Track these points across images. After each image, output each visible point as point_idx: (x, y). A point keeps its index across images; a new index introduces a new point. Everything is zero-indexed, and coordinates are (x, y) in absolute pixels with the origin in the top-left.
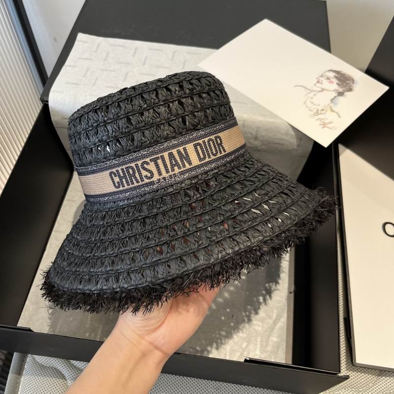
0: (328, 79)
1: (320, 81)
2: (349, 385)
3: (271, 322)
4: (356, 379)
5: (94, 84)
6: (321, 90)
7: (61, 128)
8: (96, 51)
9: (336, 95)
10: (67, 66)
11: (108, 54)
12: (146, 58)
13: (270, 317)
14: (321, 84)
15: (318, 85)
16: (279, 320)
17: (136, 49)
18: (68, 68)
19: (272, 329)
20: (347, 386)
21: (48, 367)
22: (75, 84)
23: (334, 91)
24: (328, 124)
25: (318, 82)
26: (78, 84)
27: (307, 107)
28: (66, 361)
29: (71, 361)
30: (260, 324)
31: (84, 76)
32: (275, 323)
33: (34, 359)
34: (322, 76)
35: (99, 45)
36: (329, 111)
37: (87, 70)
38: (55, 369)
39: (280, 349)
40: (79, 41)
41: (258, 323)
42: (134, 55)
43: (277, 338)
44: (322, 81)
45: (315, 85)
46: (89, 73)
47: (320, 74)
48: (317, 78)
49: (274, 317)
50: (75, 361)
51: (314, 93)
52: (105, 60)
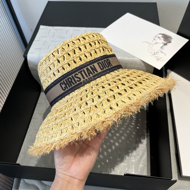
0: (159, 38)
1: (155, 39)
2: (180, 187)
3: (139, 157)
4: (183, 184)
5: (48, 48)
6: (156, 43)
7: (33, 70)
8: (49, 33)
9: (163, 45)
10: (35, 41)
11: (54, 34)
12: (72, 34)
13: (139, 155)
14: (156, 40)
15: (154, 41)
16: (143, 156)
17: (67, 31)
18: (36, 42)
19: (140, 160)
20: (179, 188)
21: (31, 185)
22: (39, 49)
23: (162, 43)
24: (160, 58)
25: (154, 40)
26: (41, 49)
27: (149, 52)
28: (39, 181)
29: (42, 181)
30: (134, 158)
31: (44, 45)
32: (141, 158)
33: (24, 181)
34: (156, 37)
35: (50, 30)
36: (160, 53)
37: (45, 42)
38: (34, 185)
39: (144, 171)
40: (41, 29)
41: (133, 158)
42: (66, 34)
43: (142, 165)
44: (156, 39)
45: (153, 41)
46: (45, 43)
47: (155, 36)
48: (154, 38)
49: (141, 154)
50: (44, 181)
51: (153, 45)
52: (53, 36)
